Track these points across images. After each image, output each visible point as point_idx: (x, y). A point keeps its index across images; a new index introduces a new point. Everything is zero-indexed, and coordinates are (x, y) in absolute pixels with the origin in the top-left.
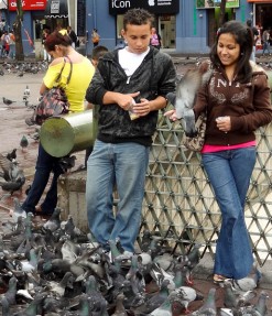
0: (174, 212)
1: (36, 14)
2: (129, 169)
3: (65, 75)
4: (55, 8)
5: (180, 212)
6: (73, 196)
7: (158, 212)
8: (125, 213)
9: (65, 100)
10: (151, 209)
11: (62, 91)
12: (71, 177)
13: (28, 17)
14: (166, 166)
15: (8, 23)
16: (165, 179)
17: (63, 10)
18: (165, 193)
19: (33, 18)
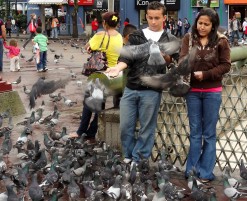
0: (175, 136)
1: (87, 8)
2: (149, 107)
4: (99, 4)
5: (179, 136)
6: (108, 125)
7: (165, 136)
9: (105, 60)
10: (160, 134)
12: (107, 112)
13: (81, 10)
14: (170, 106)
15: (68, 13)
16: (169, 114)
17: (105, 6)
18: (169, 123)
19: (85, 10)
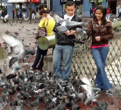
0: (82, 68)
3: (46, 23)
4: (43, 2)
5: (84, 68)
6: (49, 63)
7: (76, 68)
8: (66, 68)
9: (46, 31)
10: (74, 67)
11: (45, 28)
12: (48, 57)
13: (34, 5)
14: (79, 53)
15: (27, 7)
16: (79, 57)
17: (45, 2)
18: (79, 62)
19: (36, 5)
